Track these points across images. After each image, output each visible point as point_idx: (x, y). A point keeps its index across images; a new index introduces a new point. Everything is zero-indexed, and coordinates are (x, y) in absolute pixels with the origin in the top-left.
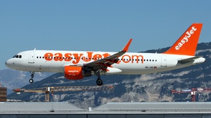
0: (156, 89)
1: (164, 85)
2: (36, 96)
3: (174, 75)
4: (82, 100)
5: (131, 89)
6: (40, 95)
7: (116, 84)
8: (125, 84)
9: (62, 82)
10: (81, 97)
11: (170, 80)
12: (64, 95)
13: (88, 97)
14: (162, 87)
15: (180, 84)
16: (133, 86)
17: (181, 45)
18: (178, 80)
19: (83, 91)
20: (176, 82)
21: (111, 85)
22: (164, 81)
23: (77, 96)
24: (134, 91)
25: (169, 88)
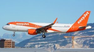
0: (81, 43)
1: (85, 41)
2: (28, 45)
3: (90, 36)
4: (48, 47)
5: (70, 42)
6: (29, 45)
7: (63, 40)
8: (67, 40)
9: (39, 39)
10: (48, 46)
11: (88, 38)
12: (40, 45)
13: (50, 46)
14: (84, 42)
15: (92, 40)
16: (71, 41)
17: (81, 21)
18: (92, 39)
19: (48, 43)
20: (90, 39)
21: (61, 41)
22: (85, 39)
23: (46, 45)
24: (71, 43)
25: (87, 42)
